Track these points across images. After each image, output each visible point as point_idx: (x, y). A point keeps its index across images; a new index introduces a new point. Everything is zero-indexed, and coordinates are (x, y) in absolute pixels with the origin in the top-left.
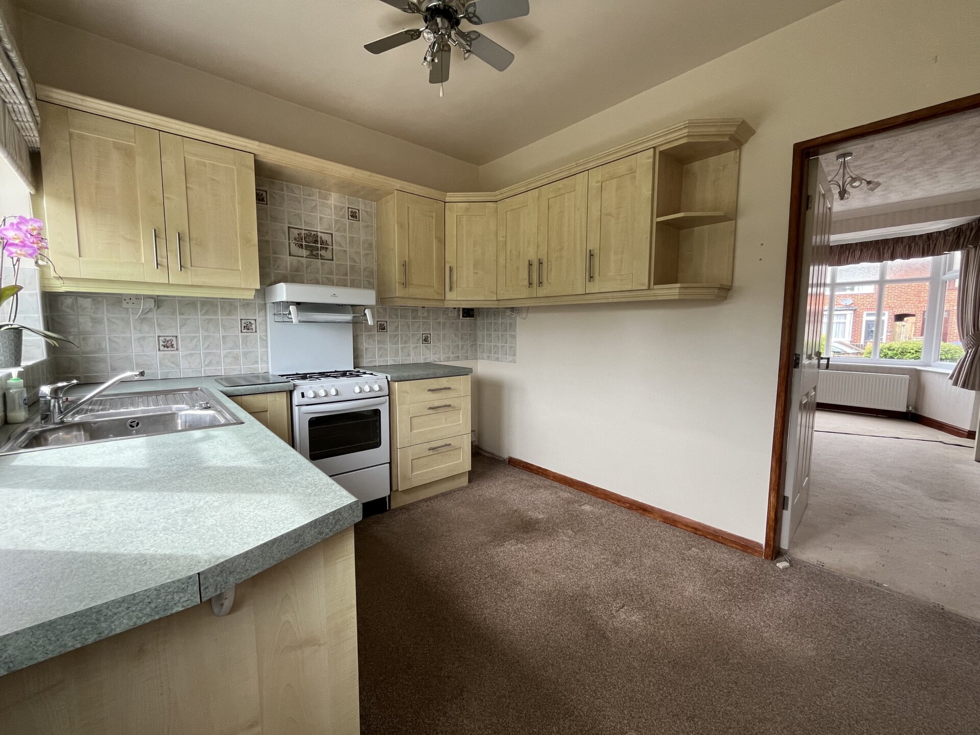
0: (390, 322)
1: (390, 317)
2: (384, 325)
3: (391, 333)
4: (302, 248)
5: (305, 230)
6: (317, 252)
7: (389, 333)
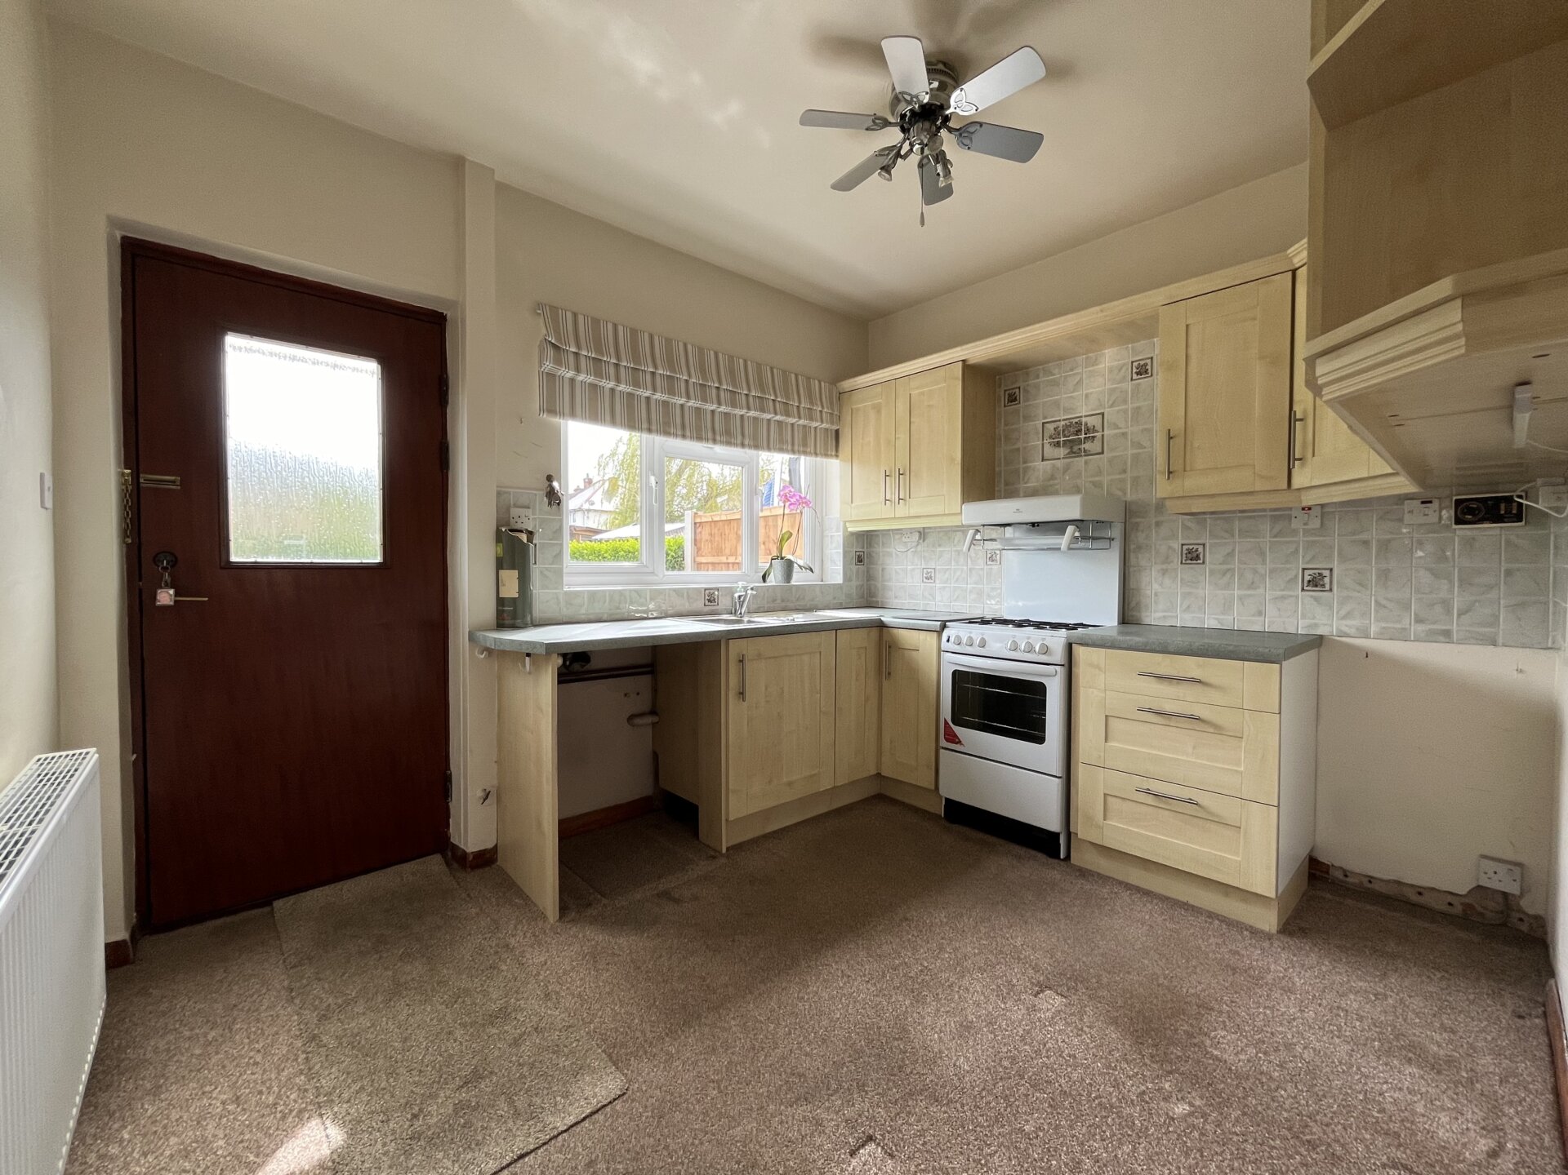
0: (1211, 546)
1: (1213, 535)
2: (1197, 550)
3: (1212, 567)
4: (1059, 446)
5: (1064, 420)
6: (1079, 447)
7: (1208, 565)
